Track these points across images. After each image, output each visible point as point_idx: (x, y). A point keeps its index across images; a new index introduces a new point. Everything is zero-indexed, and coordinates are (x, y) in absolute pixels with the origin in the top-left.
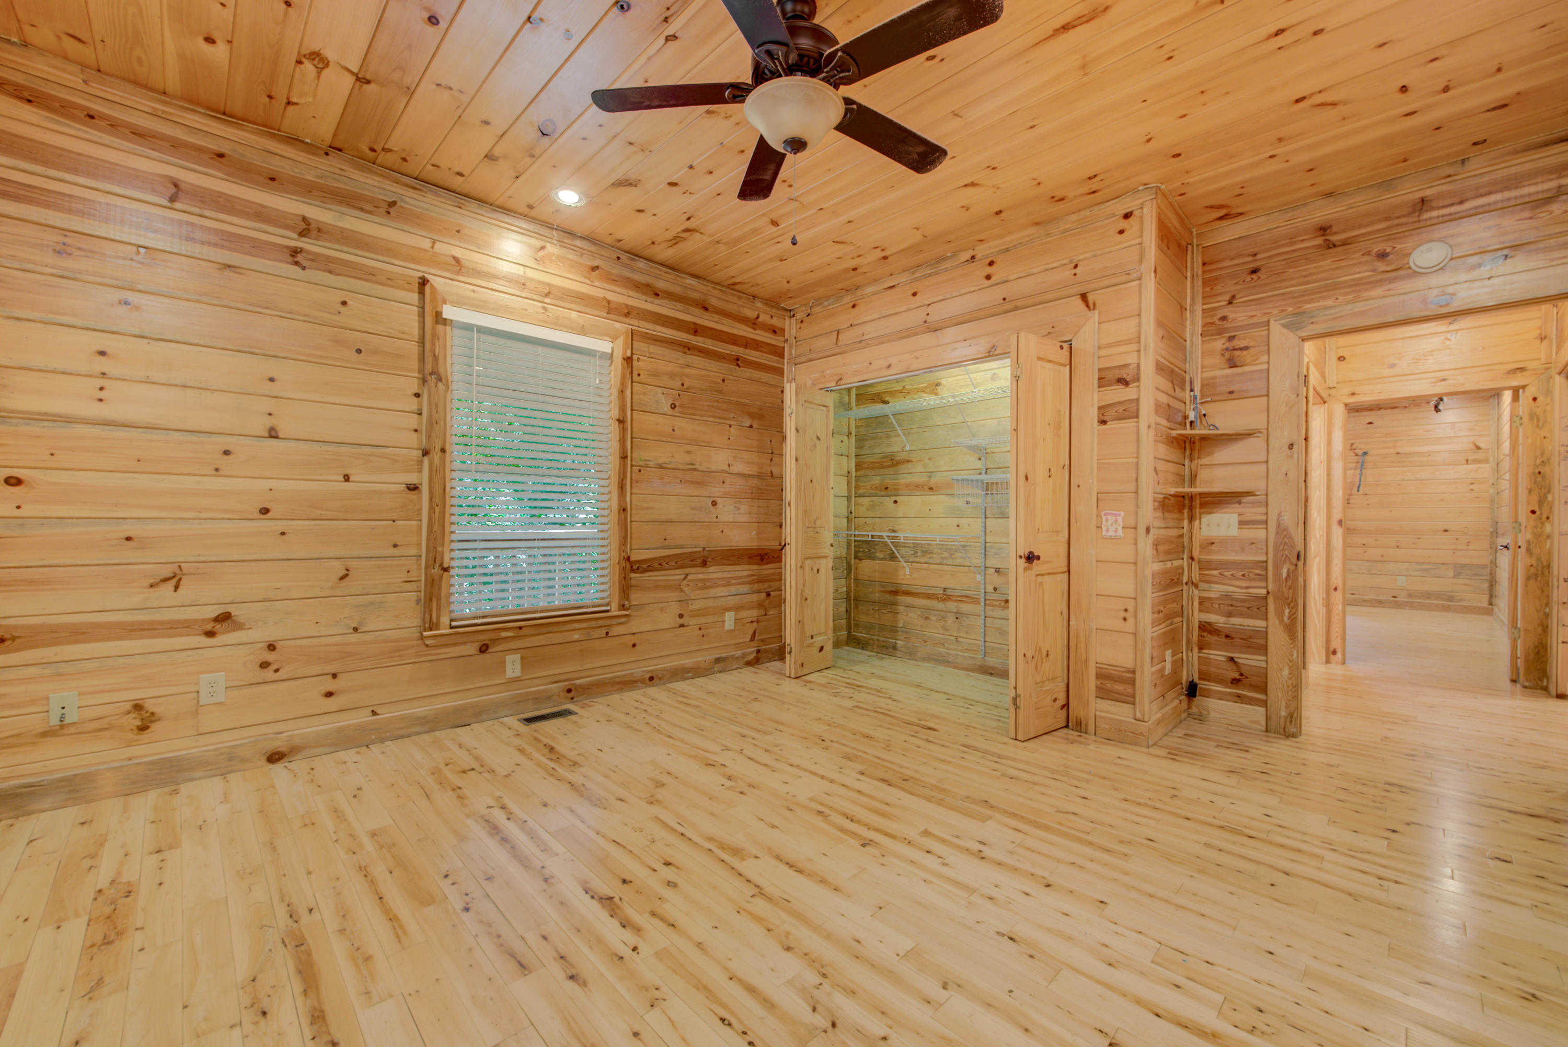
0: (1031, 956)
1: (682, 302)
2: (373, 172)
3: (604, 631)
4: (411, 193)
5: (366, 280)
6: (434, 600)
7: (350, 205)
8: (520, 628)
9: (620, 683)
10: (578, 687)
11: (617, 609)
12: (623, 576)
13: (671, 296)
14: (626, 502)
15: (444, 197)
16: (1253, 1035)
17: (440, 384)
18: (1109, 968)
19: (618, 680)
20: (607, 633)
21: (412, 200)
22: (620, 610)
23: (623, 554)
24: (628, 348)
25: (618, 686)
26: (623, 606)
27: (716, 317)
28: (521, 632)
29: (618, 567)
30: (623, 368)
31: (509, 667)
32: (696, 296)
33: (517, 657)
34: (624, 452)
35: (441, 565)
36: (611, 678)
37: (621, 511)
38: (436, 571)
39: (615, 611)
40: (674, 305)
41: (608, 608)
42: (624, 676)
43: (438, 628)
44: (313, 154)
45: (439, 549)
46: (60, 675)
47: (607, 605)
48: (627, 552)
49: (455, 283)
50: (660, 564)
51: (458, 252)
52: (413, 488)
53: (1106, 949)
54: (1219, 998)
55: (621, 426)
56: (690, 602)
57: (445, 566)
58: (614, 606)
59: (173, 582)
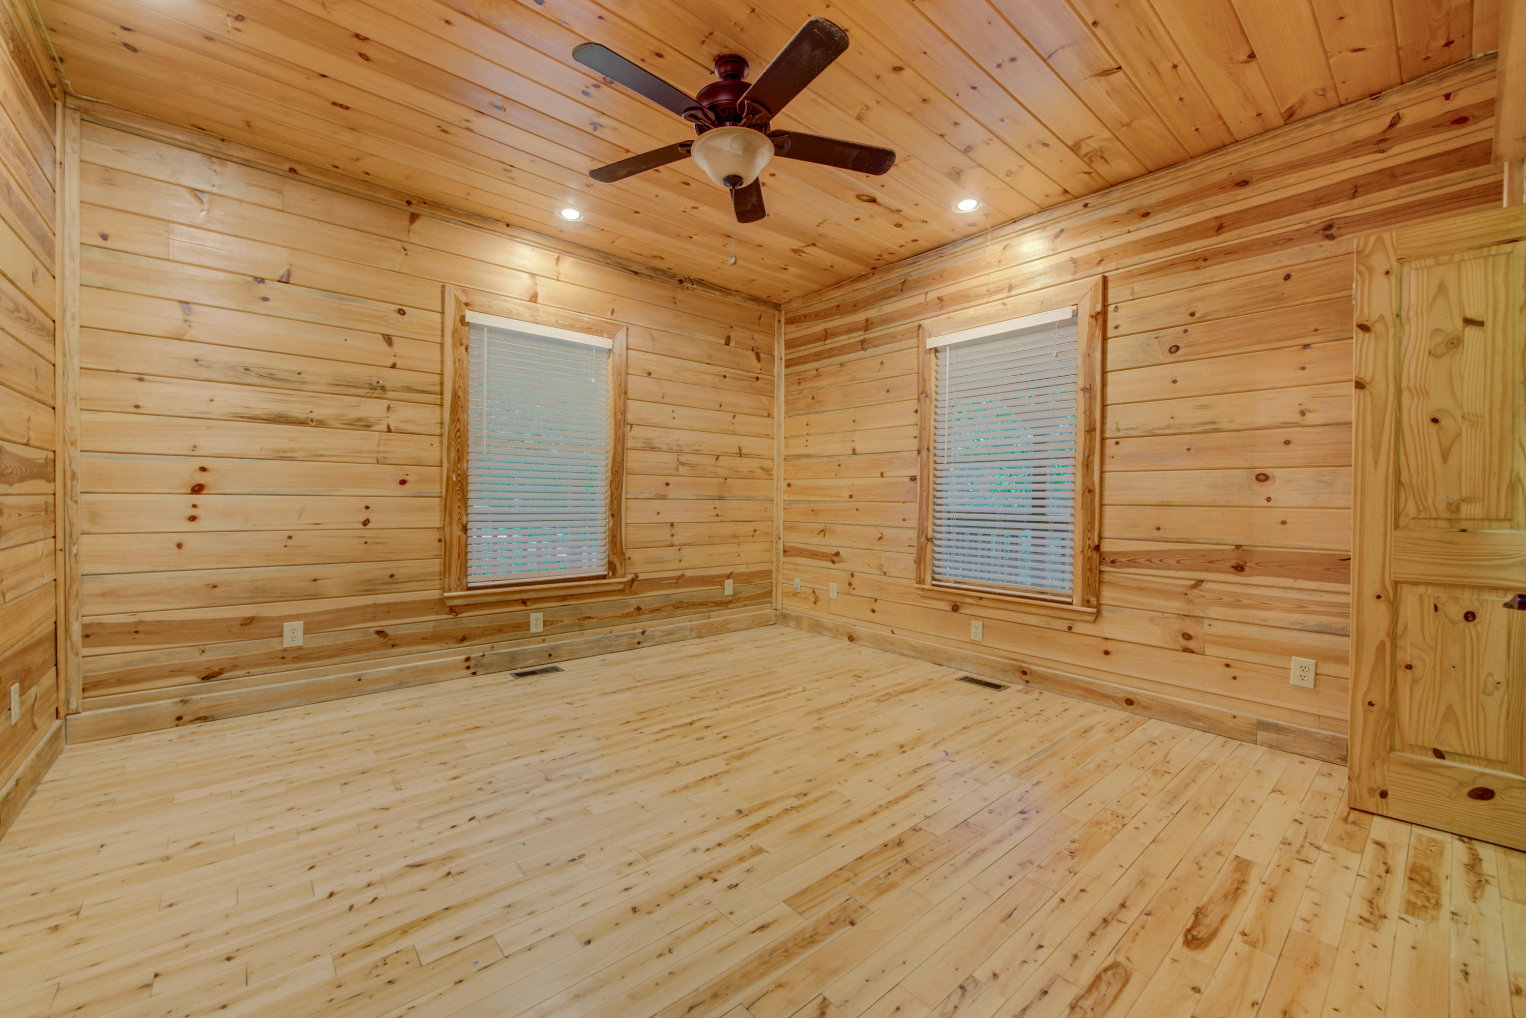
0: (548, 864)
1: (1187, 202)
2: (893, 269)
3: (1068, 623)
4: (915, 267)
5: (891, 342)
6: (922, 561)
7: (884, 298)
8: (981, 598)
9: (1086, 689)
10: (1033, 673)
11: (1080, 603)
12: (1088, 567)
13: (1168, 204)
14: (1093, 482)
15: (931, 257)
16: (382, 958)
17: (927, 399)
18: (508, 904)
19: (1080, 684)
20: (1070, 628)
21: (914, 272)
22: (1083, 605)
23: (1088, 542)
24: (1097, 302)
25: (1081, 692)
26: (1088, 602)
27: (1269, 184)
28: (982, 602)
29: (1081, 556)
30: (1091, 327)
31: (973, 630)
32: (1222, 175)
33: (979, 623)
34: (1090, 424)
35: (926, 536)
36: (1073, 679)
37: (1087, 493)
38: (923, 540)
39: (1076, 605)
40: (1177, 212)
41: (1069, 600)
42: (1090, 683)
43: (924, 583)
44: (867, 279)
45: (926, 524)
46: (797, 570)
47: (1069, 596)
48: (1093, 540)
49: (940, 317)
50: (1149, 561)
51: (938, 293)
52: (913, 479)
53: (527, 912)
54: (425, 961)
55: (1087, 395)
56: (1206, 622)
57: (929, 537)
58: (1077, 599)
59: (823, 533)
